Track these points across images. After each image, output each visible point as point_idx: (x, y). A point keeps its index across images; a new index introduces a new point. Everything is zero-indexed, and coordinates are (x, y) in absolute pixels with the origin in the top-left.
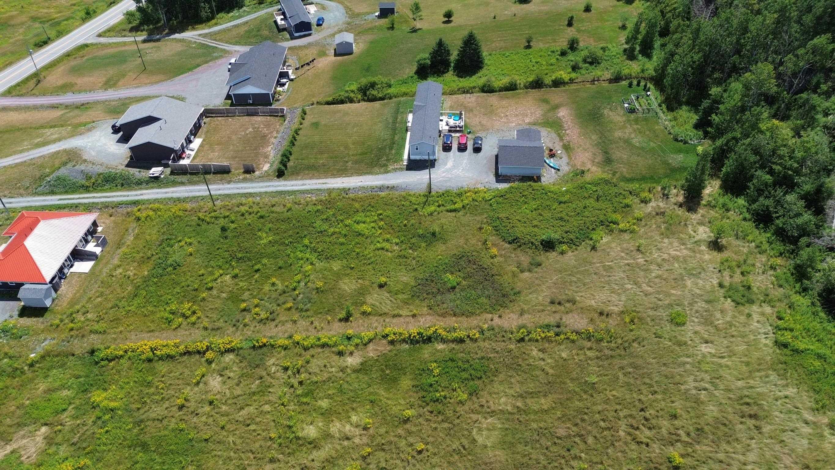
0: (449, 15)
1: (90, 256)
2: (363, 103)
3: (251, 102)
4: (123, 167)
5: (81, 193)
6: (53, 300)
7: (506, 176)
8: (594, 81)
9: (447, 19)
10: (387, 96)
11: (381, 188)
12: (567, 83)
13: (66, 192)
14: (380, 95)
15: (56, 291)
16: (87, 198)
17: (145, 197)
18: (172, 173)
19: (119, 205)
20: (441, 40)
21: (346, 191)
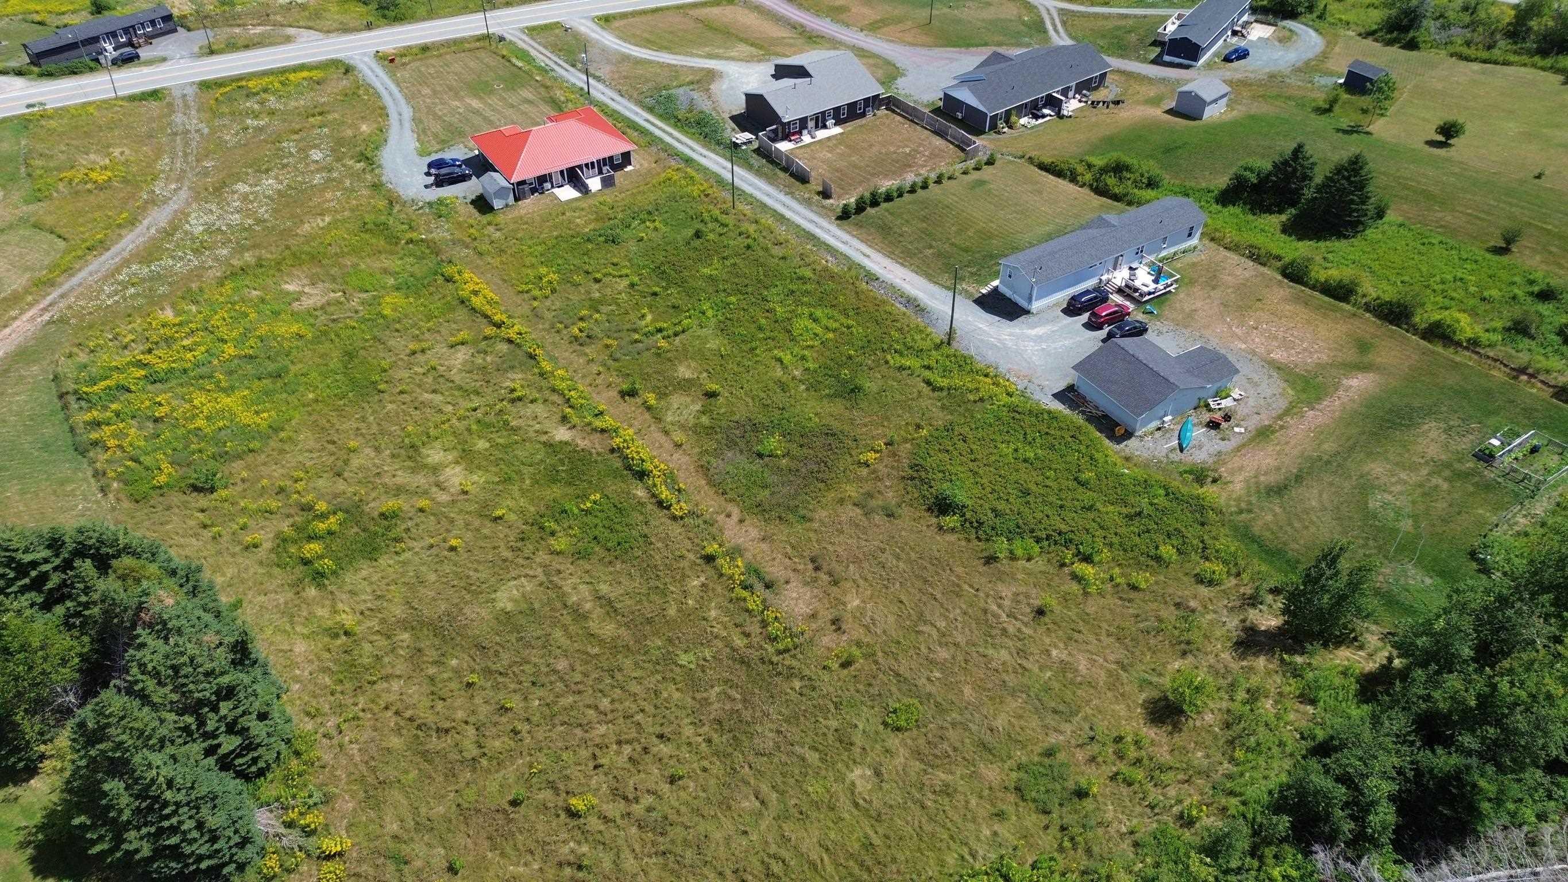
0: (1449, 131)
1: (582, 188)
2: (1086, 191)
3: (959, 115)
4: (727, 116)
5: (669, 125)
6: (507, 206)
7: (1084, 398)
8: (1522, 371)
9: (1441, 138)
10: (1129, 198)
11: (911, 302)
12: (1459, 344)
13: (661, 117)
14: (1117, 190)
15: (517, 199)
16: (664, 131)
17: (703, 161)
18: (757, 151)
19: (676, 154)
20: (1300, 147)
21: (872, 277)
